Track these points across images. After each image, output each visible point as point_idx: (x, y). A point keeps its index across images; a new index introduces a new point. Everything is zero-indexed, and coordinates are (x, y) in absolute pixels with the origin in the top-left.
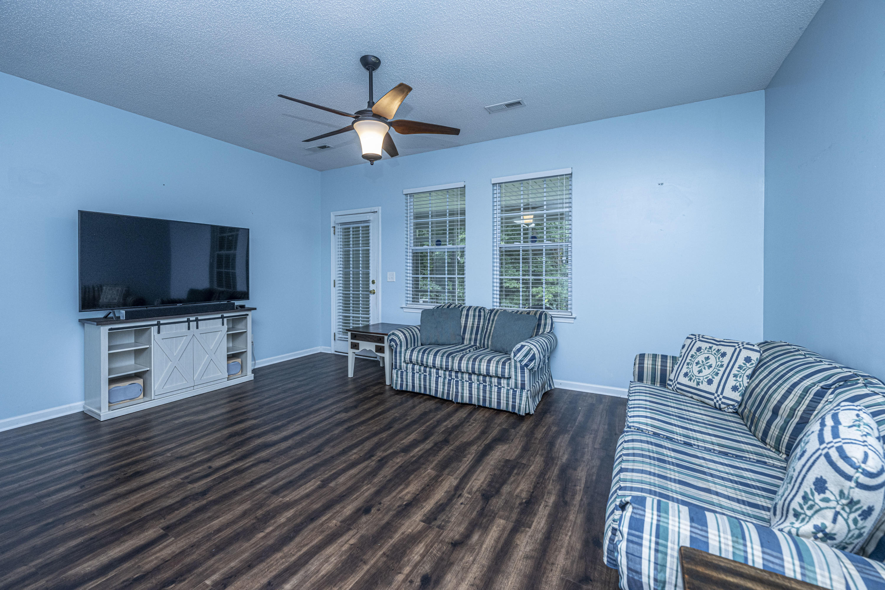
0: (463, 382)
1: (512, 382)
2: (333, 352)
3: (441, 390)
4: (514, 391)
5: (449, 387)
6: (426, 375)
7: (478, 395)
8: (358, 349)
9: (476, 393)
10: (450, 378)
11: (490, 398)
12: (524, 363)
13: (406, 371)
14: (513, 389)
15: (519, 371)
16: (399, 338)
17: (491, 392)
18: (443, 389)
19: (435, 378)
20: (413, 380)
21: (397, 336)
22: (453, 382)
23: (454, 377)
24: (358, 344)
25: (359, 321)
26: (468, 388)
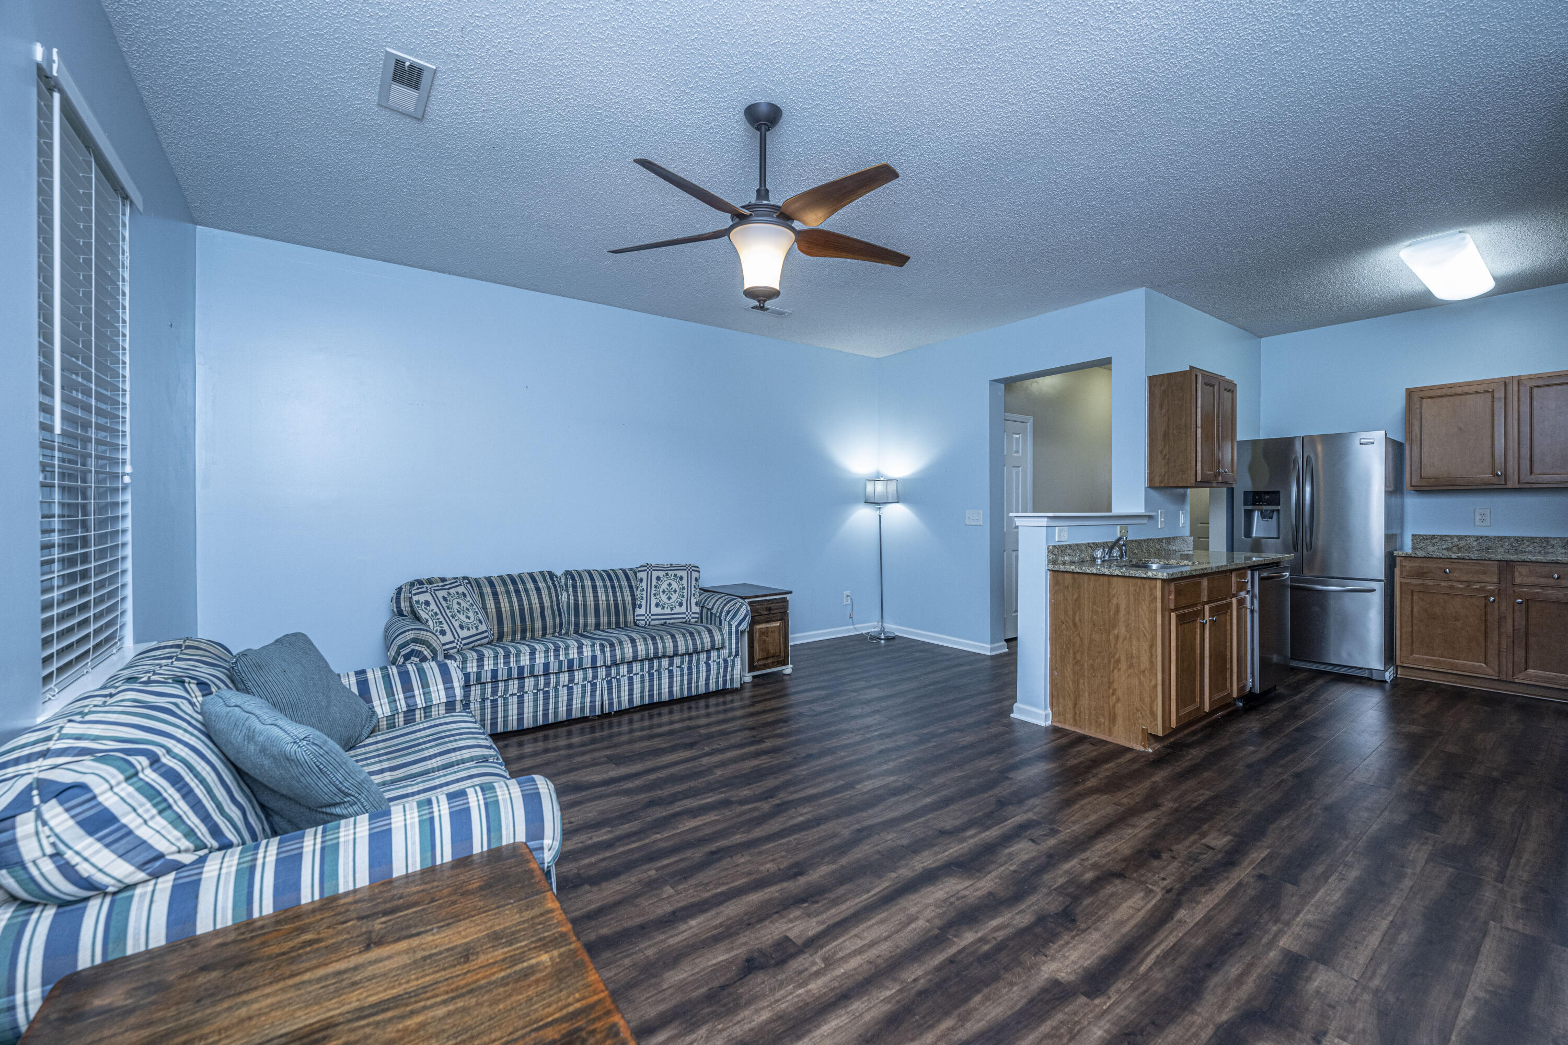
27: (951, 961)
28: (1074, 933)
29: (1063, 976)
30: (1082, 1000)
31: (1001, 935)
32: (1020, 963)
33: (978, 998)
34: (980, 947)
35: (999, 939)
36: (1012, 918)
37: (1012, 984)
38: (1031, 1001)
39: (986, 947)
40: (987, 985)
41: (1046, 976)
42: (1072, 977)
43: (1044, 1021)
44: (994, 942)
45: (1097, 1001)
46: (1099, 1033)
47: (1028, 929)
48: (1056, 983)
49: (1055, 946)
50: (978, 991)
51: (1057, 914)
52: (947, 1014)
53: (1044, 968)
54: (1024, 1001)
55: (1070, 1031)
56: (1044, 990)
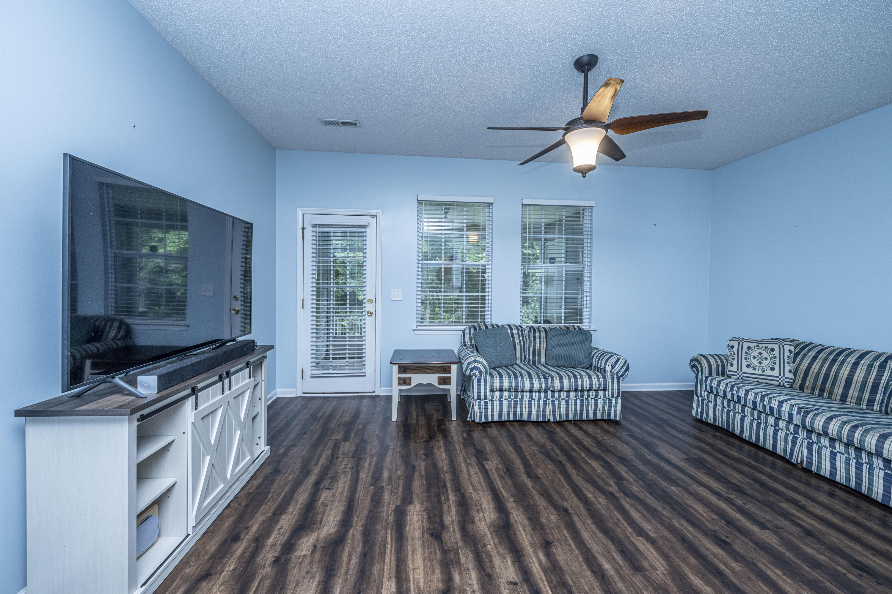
0: (559, 401)
1: (609, 393)
2: (300, 394)
3: (536, 413)
4: (610, 401)
5: (545, 408)
6: (517, 401)
7: (575, 410)
8: (410, 385)
9: (573, 409)
10: (545, 399)
11: (588, 411)
12: (620, 374)
13: (492, 400)
14: (609, 399)
15: (616, 381)
16: (483, 365)
17: (588, 405)
18: (538, 411)
19: (527, 402)
20: (501, 408)
21: (479, 362)
22: (549, 403)
23: (549, 397)
24: (410, 378)
25: (345, 350)
26: (565, 406)
27: (445, 486)
28: (425, 528)
29: (411, 508)
30: (399, 503)
31: (445, 507)
32: (427, 501)
33: (425, 483)
34: (444, 496)
35: (444, 505)
36: (451, 517)
37: (422, 493)
38: (412, 493)
39: (443, 498)
40: (427, 488)
41: (416, 503)
42: (408, 509)
43: (403, 489)
44: (443, 502)
45: (394, 506)
46: (386, 497)
47: (441, 516)
48: (411, 503)
49: (425, 517)
50: (427, 484)
51: (441, 533)
52: (426, 474)
53: (419, 505)
54: (413, 491)
55: (394, 492)
56: (411, 498)
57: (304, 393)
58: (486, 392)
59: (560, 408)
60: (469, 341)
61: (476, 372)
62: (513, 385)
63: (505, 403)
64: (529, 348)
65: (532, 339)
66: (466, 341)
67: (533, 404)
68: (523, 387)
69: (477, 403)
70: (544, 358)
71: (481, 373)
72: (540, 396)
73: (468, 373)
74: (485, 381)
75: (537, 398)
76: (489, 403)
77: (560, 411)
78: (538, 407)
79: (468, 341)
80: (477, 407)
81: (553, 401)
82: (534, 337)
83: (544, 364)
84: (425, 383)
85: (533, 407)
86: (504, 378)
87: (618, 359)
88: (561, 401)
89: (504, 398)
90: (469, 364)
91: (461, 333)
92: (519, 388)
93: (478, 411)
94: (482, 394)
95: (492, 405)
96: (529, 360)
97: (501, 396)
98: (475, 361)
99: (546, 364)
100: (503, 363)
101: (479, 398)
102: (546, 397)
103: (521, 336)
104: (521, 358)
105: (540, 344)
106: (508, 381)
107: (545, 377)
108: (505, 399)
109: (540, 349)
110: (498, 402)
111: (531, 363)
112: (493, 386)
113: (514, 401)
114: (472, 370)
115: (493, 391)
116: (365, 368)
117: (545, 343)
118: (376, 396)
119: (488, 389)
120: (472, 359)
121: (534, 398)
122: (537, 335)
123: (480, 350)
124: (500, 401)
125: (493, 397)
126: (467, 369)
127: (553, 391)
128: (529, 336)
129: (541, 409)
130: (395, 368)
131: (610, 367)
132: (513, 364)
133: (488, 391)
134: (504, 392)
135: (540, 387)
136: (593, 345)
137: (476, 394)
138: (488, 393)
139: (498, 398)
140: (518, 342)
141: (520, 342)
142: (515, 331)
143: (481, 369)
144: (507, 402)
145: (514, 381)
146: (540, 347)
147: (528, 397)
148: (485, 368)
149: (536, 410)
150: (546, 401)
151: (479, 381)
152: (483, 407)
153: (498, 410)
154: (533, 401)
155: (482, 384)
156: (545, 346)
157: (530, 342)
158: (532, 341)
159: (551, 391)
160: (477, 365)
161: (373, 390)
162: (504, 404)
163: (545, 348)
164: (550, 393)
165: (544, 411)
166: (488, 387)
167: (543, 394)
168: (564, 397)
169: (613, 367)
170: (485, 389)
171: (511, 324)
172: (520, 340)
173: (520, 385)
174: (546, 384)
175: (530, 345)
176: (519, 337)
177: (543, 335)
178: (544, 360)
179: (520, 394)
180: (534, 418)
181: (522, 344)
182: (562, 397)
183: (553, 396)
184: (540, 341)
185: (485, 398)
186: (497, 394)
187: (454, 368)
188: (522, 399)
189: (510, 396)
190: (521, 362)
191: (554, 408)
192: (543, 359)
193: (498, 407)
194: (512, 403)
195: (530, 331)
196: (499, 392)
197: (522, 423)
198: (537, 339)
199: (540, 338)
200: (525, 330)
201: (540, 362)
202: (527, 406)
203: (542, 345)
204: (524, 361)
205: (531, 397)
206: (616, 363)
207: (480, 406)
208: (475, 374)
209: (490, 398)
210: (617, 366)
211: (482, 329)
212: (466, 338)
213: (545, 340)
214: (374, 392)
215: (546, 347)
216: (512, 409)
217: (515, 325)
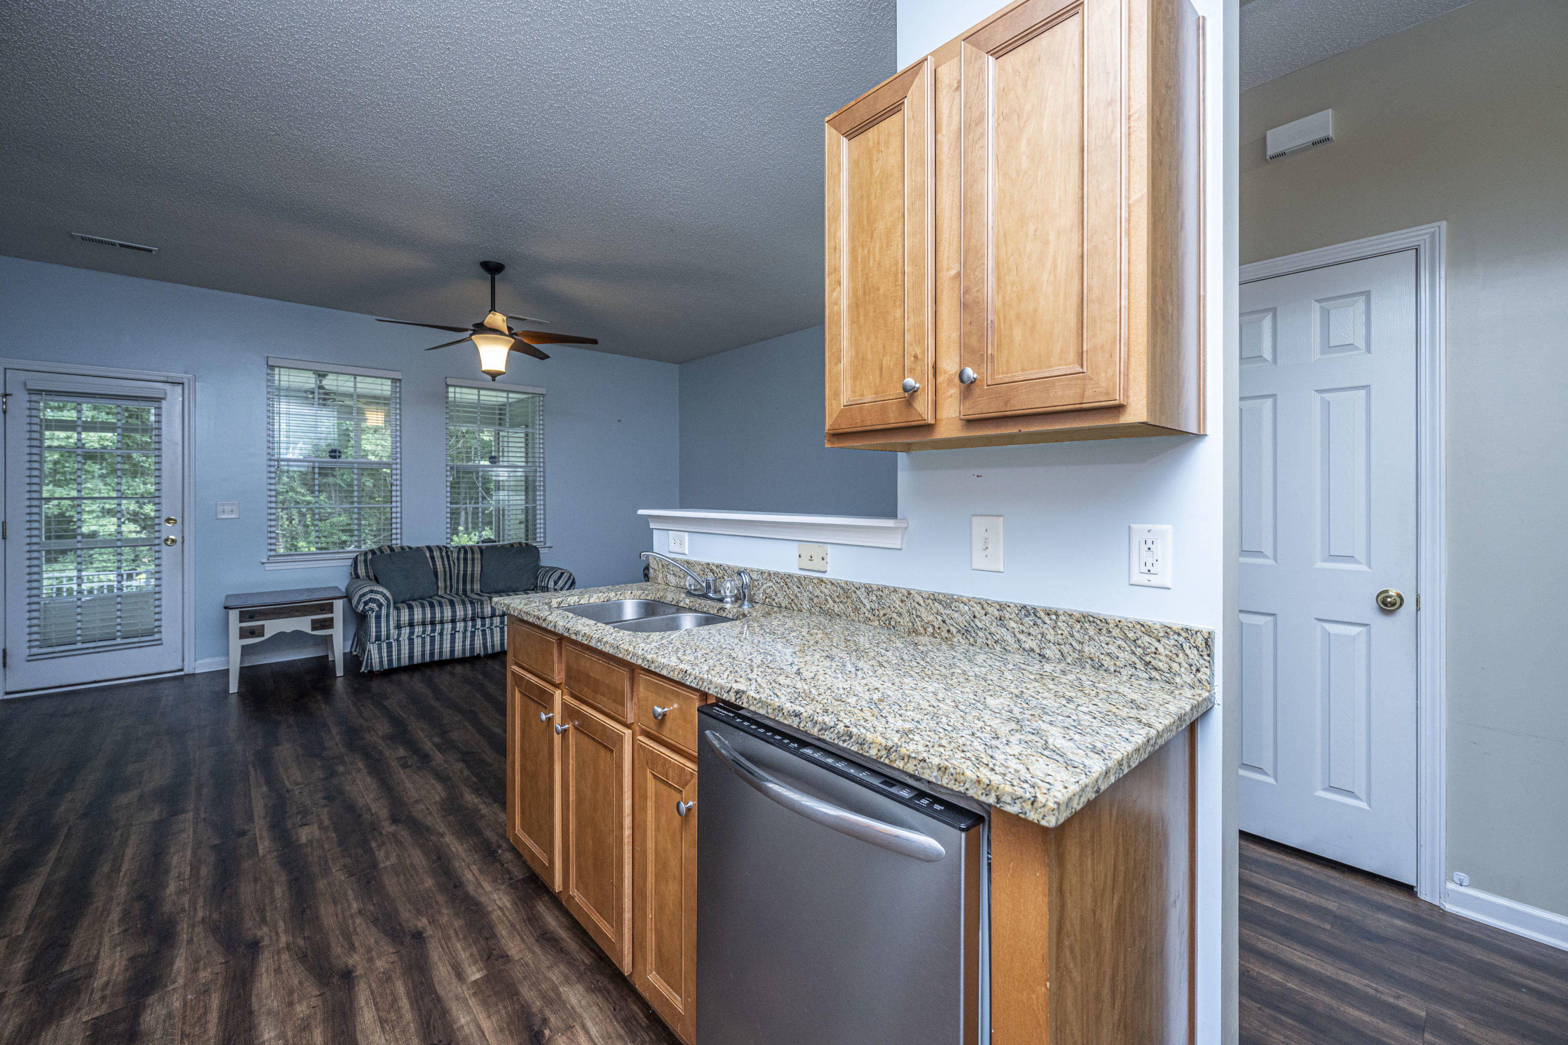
0: (492, 630)
2: (3, 696)
3: (461, 648)
5: (472, 640)
6: (434, 636)
8: (263, 636)
10: (473, 629)
13: (398, 640)
16: (384, 595)
18: (464, 645)
19: (449, 636)
20: (411, 649)
21: (377, 592)
22: (479, 634)
23: (478, 626)
24: (263, 626)
57: (7, 693)
58: (388, 630)
59: (492, 637)
60: (363, 571)
61: (374, 606)
62: (428, 616)
63: (417, 642)
64: (458, 574)
65: (462, 561)
66: (359, 572)
67: (457, 637)
68: (442, 617)
69: (376, 646)
70: (479, 585)
71: (380, 606)
72: (465, 627)
73: (361, 608)
74: (388, 616)
75: (462, 629)
76: (394, 644)
77: (493, 641)
78: (464, 641)
79: (361, 571)
80: (376, 651)
81: (484, 631)
82: (465, 559)
83: (479, 592)
84: (288, 631)
85: (457, 640)
86: (415, 609)
87: (562, 574)
88: (494, 629)
89: (416, 634)
90: (364, 595)
91: (350, 562)
92: (437, 619)
93: (377, 656)
94: (383, 633)
95: (399, 645)
96: (457, 589)
97: (412, 633)
98: (372, 591)
99: (481, 591)
100: (417, 595)
101: (378, 638)
102: (474, 626)
103: (445, 559)
104: (446, 588)
105: (473, 567)
106: (420, 612)
107: (472, 603)
108: (417, 637)
109: (472, 575)
110: (407, 642)
111: (461, 592)
112: (399, 621)
113: (431, 637)
114: (366, 603)
115: (399, 627)
116: (160, 632)
117: (480, 565)
118: (185, 675)
119: (392, 624)
120: (367, 589)
121: (457, 629)
122: (469, 556)
123: (380, 580)
124: (411, 640)
125: (399, 635)
126: (358, 603)
127: (483, 618)
128: (458, 559)
129: (468, 642)
130: (234, 615)
131: (553, 583)
132: (434, 595)
133: (391, 628)
134: (416, 627)
135: (466, 615)
136: (542, 564)
137: (374, 634)
138: (392, 631)
139: (407, 636)
140: (442, 566)
141: (444, 567)
142: (436, 554)
143: (381, 600)
144: (420, 639)
145: (429, 612)
146: (473, 571)
147: (449, 630)
148: (387, 599)
149: (461, 644)
150: (474, 632)
151: (378, 617)
152: (385, 650)
153: (407, 651)
154: (457, 634)
155: (383, 620)
156: (479, 569)
157: (459, 567)
158: (462, 565)
159: (481, 618)
160: (374, 596)
161: (180, 668)
162: (415, 643)
163: (479, 572)
164: (479, 622)
165: (472, 644)
166: (391, 623)
167: (470, 624)
168: (498, 624)
169: (556, 583)
170: (388, 626)
171: (432, 544)
172: (444, 565)
173: (438, 615)
174: (473, 610)
175: (459, 570)
176: (443, 561)
177: (478, 556)
178: (479, 587)
179: (438, 627)
180: (458, 654)
181: (448, 569)
182: (495, 625)
183: (483, 625)
184: (473, 564)
185: (388, 637)
186: (406, 631)
187: (339, 605)
188: (441, 634)
189: (424, 632)
190: (445, 593)
191: (485, 639)
192: (477, 586)
193: (407, 647)
194: (428, 639)
195: (459, 552)
196: (408, 628)
197: (442, 663)
198: (469, 562)
199: (473, 559)
200: (452, 552)
201: (472, 591)
202: (449, 641)
203: (476, 569)
204: (451, 591)
205: (454, 628)
206: (560, 578)
207: (380, 648)
208: (372, 610)
209: (396, 637)
210: (560, 581)
211: (386, 553)
212: (359, 568)
213: (479, 562)
214: (182, 670)
215: (481, 571)
216: (428, 648)
217: (438, 546)
